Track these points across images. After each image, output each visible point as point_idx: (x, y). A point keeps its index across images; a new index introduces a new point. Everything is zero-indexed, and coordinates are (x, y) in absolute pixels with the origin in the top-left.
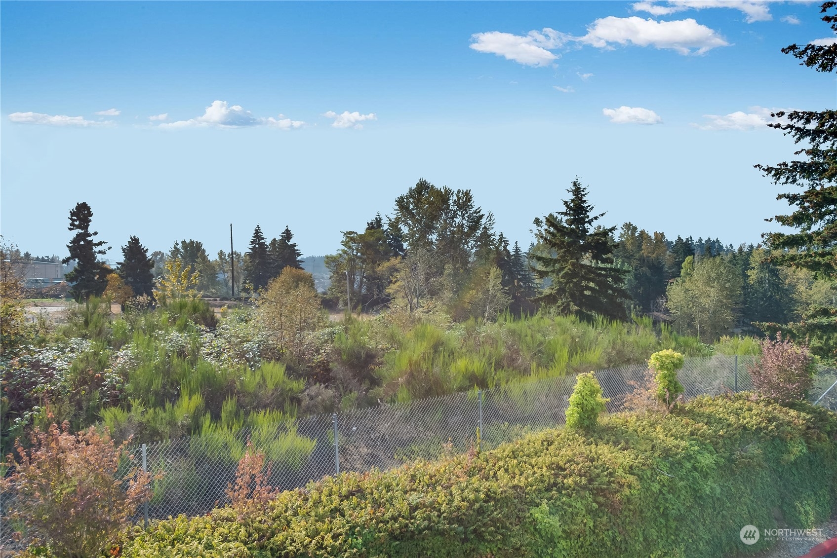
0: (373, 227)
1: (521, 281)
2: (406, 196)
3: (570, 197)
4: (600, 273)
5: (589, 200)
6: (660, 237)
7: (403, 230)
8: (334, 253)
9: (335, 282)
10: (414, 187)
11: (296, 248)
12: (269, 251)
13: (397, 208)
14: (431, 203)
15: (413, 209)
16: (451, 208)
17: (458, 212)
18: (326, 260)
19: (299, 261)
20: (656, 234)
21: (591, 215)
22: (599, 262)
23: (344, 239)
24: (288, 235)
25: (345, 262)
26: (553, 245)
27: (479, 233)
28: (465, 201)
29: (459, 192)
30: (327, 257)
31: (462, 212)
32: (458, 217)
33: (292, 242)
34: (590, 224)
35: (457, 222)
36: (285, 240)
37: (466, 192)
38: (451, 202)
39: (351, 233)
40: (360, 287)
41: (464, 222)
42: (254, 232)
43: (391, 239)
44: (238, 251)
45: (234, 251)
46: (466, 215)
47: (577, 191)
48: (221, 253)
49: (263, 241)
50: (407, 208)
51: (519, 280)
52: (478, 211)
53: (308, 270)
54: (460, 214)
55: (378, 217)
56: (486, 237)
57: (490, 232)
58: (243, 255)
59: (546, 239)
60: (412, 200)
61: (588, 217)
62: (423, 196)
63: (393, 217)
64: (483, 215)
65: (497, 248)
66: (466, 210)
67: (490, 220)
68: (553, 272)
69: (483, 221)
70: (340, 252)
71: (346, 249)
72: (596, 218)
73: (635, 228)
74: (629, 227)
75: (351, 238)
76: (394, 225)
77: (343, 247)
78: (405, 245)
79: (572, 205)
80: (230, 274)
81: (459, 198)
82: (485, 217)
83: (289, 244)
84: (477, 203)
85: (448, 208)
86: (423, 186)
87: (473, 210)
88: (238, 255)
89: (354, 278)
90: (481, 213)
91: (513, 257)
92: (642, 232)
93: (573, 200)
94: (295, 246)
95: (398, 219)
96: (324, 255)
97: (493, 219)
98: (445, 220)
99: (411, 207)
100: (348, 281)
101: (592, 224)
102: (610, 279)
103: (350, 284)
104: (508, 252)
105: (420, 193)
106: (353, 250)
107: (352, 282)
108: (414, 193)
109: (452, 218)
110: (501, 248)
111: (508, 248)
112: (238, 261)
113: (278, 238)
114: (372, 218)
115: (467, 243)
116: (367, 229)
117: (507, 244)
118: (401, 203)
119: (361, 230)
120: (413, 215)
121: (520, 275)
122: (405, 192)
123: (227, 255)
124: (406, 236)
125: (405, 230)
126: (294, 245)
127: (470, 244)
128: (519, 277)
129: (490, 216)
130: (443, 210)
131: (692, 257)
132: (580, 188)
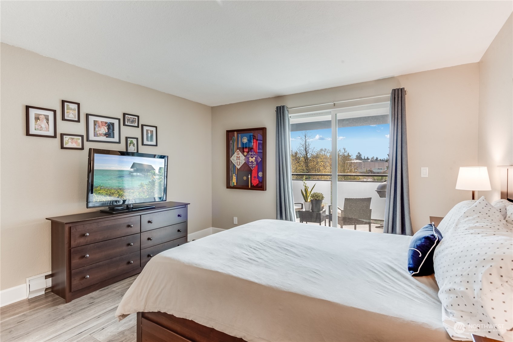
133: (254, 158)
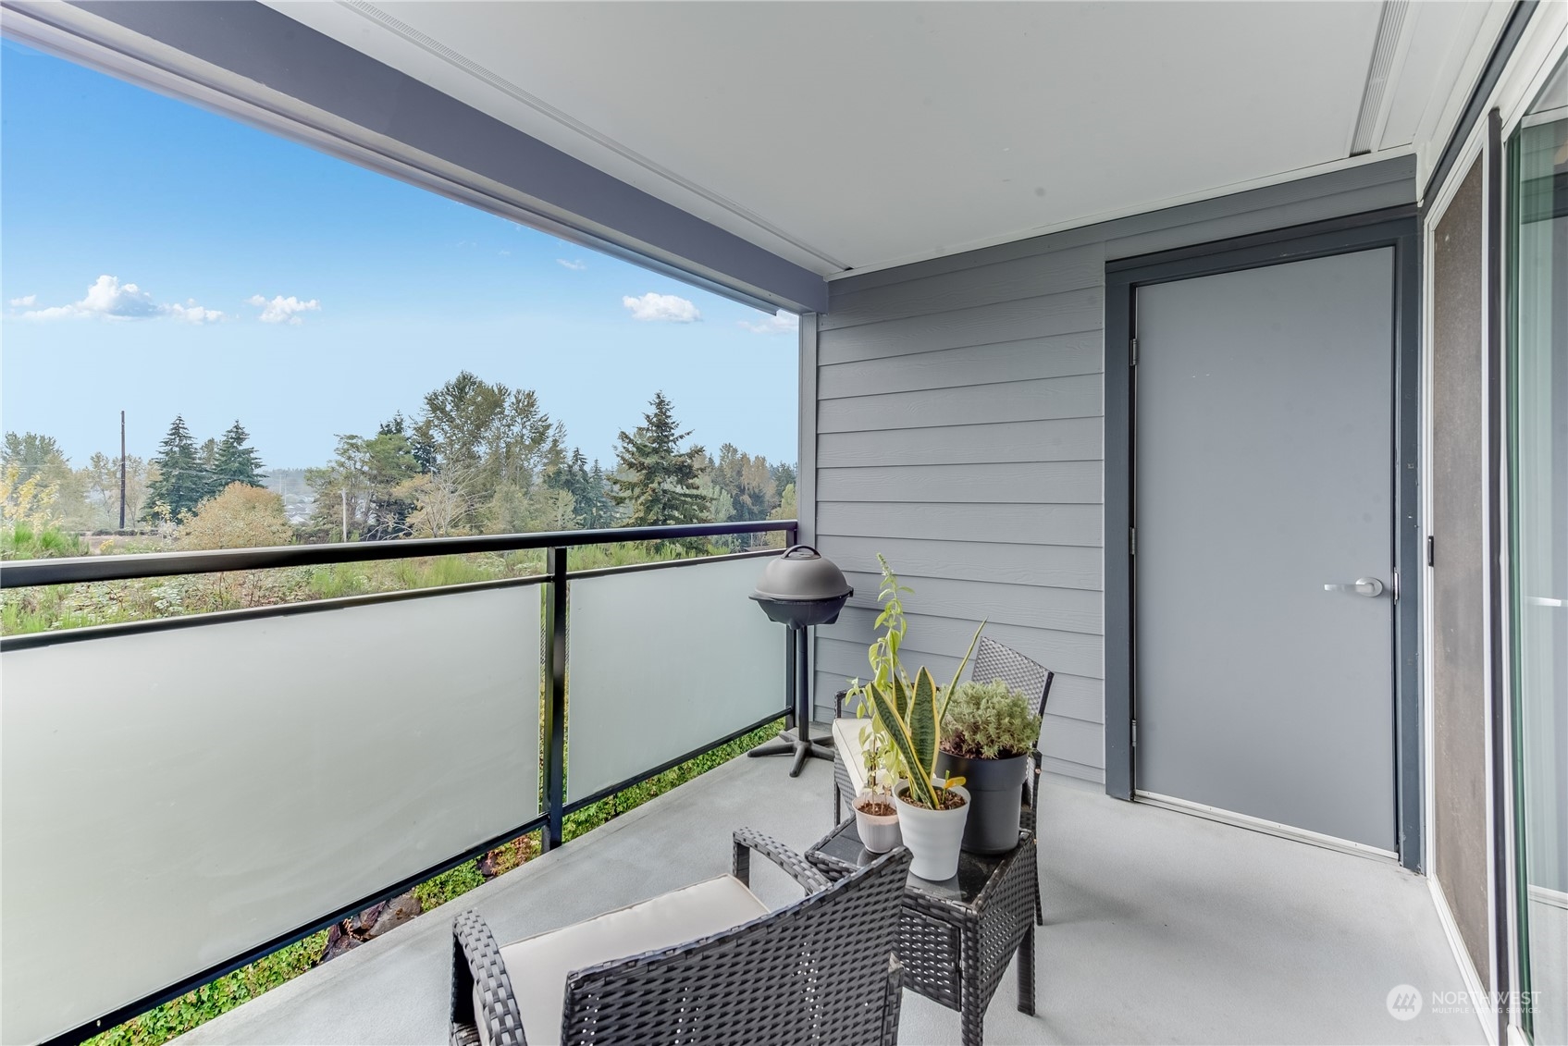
0: (390, 431)
1: (602, 510)
2: (442, 393)
3: (652, 410)
4: (685, 501)
5: (675, 415)
6: (761, 461)
7: (436, 438)
8: (322, 465)
9: (325, 506)
10: (453, 381)
11: (252, 455)
12: (200, 459)
13: (428, 407)
14: (478, 406)
15: (451, 411)
16: (506, 412)
17: (517, 419)
18: (308, 474)
19: (257, 475)
20: (757, 458)
21: (677, 432)
22: (684, 487)
23: (340, 446)
24: (239, 435)
25: (341, 478)
26: (631, 465)
27: (546, 446)
28: (527, 405)
29: (519, 392)
30: (310, 471)
31: (522, 419)
32: (517, 425)
33: (245, 445)
34: (675, 443)
35: (515, 431)
36: (232, 443)
37: (528, 394)
38: (506, 405)
39: (352, 437)
40: (366, 514)
41: (525, 431)
42: (172, 426)
43: (419, 449)
44: (135, 455)
45: (126, 455)
46: (528, 423)
47: (661, 404)
48: (97, 459)
49: (189, 442)
50: (443, 411)
51: (599, 509)
52: (543, 419)
53: (275, 487)
54: (519, 421)
55: (397, 417)
56: (556, 453)
57: (561, 446)
58: (145, 462)
59: (623, 458)
60: (450, 398)
61: (673, 435)
62: (466, 394)
63: (421, 420)
64: (550, 425)
65: (570, 467)
66: (527, 417)
67: (560, 431)
68: (631, 498)
69: (551, 432)
70: (334, 464)
71: (343, 460)
72: (681, 437)
73: (735, 451)
74: (728, 448)
75: (352, 445)
76: (423, 431)
77: (339, 458)
78: (440, 458)
79: (655, 420)
80: (116, 492)
81: (518, 402)
82: (554, 427)
83: (240, 448)
84: (543, 408)
85: (502, 413)
86: (464, 383)
87: (538, 417)
88: (138, 462)
89: (356, 503)
90: (549, 422)
91: (592, 479)
92: (744, 456)
93: (656, 415)
94: (252, 452)
95: (428, 424)
96: (305, 467)
97: (563, 430)
98: (498, 429)
99: (449, 408)
100: (344, 507)
101: (677, 443)
102: (695, 507)
103: (348, 510)
104: (584, 473)
105: (462, 390)
106: (356, 462)
107: (352, 510)
108: (453, 388)
109: (509, 426)
110: (576, 468)
111: (587, 468)
112: (135, 471)
113: (220, 438)
114: (388, 418)
115: (528, 460)
116: (381, 433)
117: (584, 463)
118: (434, 403)
119: (371, 433)
120: (451, 420)
121: (600, 502)
122: (440, 387)
123: (111, 461)
124: (440, 445)
125: (438, 437)
126: (250, 451)
127: (532, 461)
128: (599, 504)
129: (560, 426)
130: (495, 414)
131: (792, 485)
132: (663, 401)
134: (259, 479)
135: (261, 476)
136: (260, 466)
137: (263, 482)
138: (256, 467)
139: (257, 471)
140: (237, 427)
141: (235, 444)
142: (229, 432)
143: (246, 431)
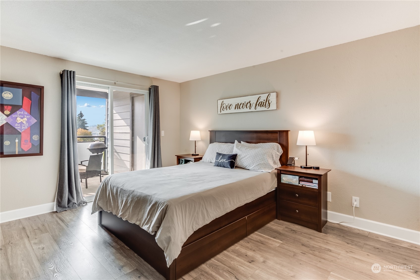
133: (25, 119)
134: (86, 127)
135: (87, 127)
136: (87, 124)
137: (87, 128)
138: (86, 124)
139: (86, 125)
140: (81, 113)
141: (81, 118)
142: (79, 114)
143: (83, 114)
